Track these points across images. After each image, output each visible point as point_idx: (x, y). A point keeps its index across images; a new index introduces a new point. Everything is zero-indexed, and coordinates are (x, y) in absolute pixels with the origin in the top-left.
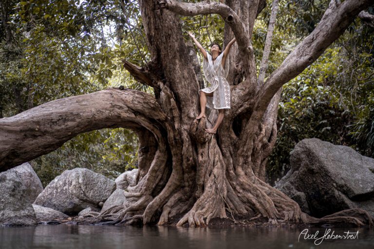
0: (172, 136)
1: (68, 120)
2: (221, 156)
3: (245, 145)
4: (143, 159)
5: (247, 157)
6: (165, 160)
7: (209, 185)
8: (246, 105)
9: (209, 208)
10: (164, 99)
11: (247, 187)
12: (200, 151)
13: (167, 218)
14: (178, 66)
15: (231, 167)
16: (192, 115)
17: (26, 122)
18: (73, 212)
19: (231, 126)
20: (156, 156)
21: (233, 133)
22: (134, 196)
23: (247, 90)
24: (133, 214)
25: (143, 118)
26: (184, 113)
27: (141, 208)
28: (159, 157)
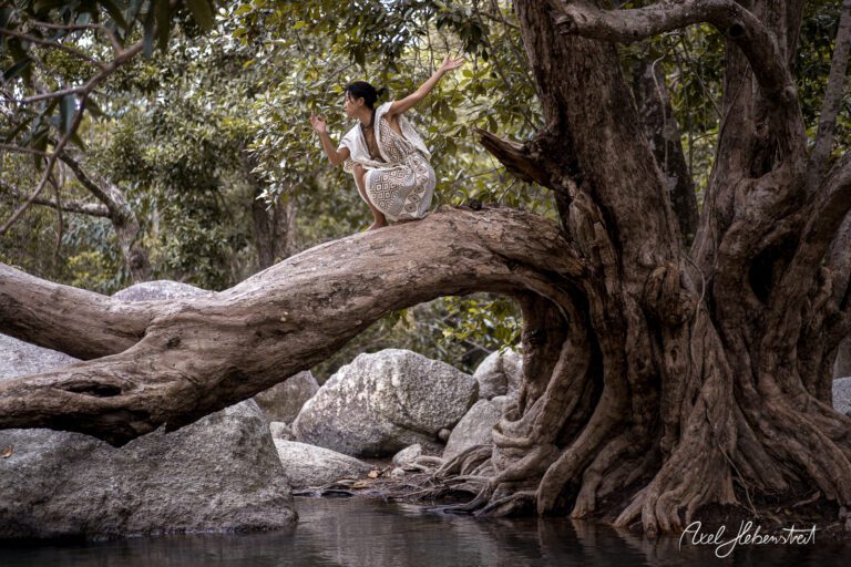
0: (601, 312)
1: (354, 294)
2: (722, 353)
3: (780, 323)
4: (532, 358)
5: (788, 350)
6: (586, 362)
7: (692, 428)
8: (783, 228)
9: (692, 482)
10: (579, 224)
11: (787, 423)
12: (670, 344)
13: (591, 502)
14: (610, 143)
15: (747, 375)
16: (647, 259)
17: (259, 304)
18: (382, 452)
19: (745, 277)
20: (563, 353)
21: (751, 294)
22: (514, 445)
23: (785, 192)
24: (513, 489)
25: (529, 273)
26: (628, 254)
27: (531, 476)
28: (570, 356)
